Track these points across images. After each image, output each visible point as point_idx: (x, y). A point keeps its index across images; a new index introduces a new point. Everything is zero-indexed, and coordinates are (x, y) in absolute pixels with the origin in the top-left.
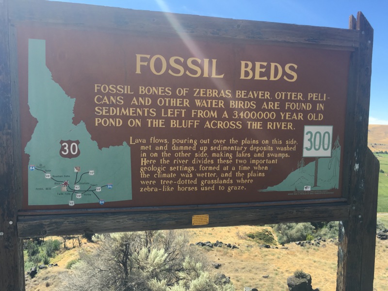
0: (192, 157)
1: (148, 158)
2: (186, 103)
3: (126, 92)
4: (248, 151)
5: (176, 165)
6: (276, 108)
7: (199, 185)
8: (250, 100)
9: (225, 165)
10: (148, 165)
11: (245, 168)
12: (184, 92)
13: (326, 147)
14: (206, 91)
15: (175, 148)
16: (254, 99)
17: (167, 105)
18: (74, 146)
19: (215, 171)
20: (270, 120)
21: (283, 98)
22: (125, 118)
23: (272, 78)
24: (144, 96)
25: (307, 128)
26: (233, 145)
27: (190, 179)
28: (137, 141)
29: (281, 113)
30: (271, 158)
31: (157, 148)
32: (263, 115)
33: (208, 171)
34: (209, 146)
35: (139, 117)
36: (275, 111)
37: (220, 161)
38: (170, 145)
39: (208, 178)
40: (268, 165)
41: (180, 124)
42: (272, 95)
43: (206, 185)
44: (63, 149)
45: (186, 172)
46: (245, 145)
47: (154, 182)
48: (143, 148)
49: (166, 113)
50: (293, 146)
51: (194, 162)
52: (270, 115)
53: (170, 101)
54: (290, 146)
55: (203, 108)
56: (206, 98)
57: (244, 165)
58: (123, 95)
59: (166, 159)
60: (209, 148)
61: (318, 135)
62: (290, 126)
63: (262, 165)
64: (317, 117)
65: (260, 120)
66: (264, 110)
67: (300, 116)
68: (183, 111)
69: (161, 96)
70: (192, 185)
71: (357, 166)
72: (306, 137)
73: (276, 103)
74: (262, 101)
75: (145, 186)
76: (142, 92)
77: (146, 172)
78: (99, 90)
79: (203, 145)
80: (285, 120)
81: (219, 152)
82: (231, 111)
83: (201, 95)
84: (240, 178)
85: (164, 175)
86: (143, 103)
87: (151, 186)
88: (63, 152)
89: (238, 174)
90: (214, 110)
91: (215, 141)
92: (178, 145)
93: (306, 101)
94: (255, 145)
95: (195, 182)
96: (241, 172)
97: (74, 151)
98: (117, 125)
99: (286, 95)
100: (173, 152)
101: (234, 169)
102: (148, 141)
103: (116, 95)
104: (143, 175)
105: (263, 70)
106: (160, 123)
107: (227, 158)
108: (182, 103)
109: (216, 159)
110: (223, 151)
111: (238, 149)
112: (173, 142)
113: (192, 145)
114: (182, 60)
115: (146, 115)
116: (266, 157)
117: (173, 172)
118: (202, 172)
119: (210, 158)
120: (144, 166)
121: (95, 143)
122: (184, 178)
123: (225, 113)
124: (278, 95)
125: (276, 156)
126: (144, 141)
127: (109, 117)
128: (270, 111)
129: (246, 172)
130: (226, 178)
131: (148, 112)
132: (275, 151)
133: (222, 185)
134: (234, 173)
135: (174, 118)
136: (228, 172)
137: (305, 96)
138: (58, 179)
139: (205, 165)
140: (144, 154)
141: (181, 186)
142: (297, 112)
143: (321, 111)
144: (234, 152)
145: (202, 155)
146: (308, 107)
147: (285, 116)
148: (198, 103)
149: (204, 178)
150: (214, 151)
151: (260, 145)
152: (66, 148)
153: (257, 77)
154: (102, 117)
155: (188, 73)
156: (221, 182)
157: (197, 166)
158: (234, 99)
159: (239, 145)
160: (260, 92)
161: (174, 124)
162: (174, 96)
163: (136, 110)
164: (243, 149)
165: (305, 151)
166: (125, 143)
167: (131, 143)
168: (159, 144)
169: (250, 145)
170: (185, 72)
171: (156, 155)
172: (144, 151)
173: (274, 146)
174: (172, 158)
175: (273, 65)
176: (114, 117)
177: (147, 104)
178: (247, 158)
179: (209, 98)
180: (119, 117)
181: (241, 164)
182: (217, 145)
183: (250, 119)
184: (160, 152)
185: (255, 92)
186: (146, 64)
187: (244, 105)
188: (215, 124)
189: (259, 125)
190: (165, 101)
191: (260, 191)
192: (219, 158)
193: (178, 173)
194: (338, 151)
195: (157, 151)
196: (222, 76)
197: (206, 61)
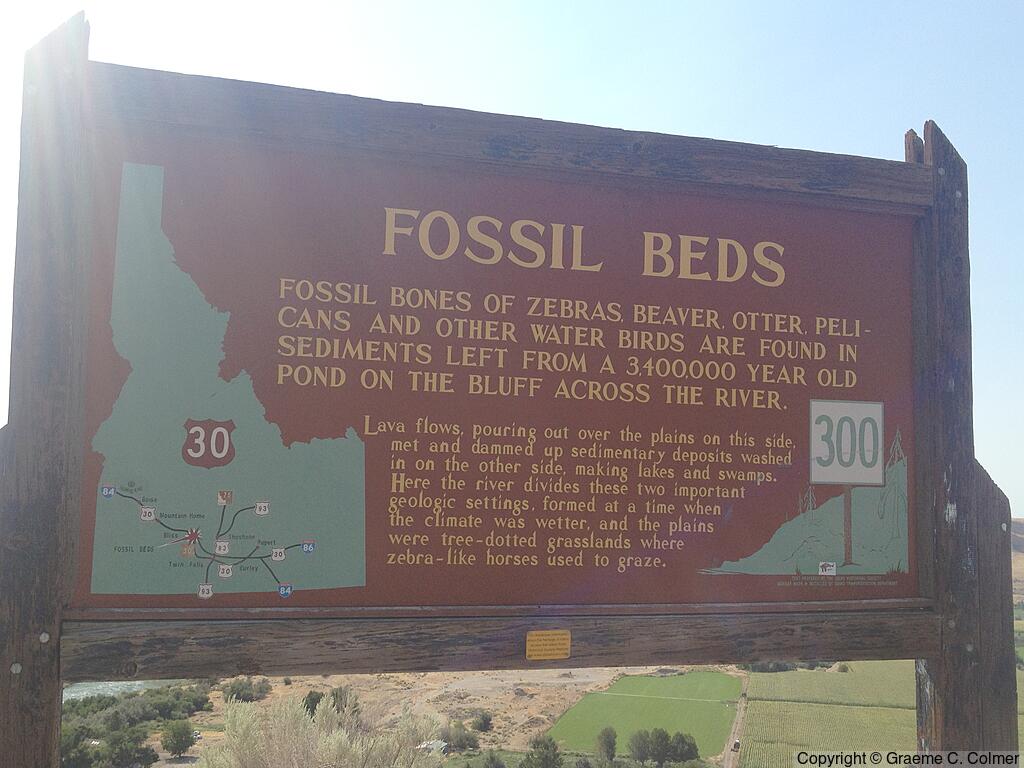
0: (525, 474)
1: (411, 473)
2: (509, 332)
3: (357, 301)
4: (667, 463)
5: (481, 495)
6: (735, 352)
7: (541, 551)
8: (669, 329)
9: (610, 497)
10: (411, 492)
11: (662, 508)
12: (503, 303)
13: (869, 459)
14: (558, 304)
15: (478, 449)
16: (679, 328)
17: (460, 335)
18: (220, 435)
19: (585, 514)
20: (720, 382)
21: (753, 328)
22: (353, 366)
23: (722, 276)
24: (402, 312)
25: (818, 408)
26: (630, 445)
27: (521, 533)
28: (382, 428)
29: (750, 366)
30: (730, 484)
31: (433, 448)
32: (704, 370)
33: (564, 513)
34: (567, 445)
35: (388, 366)
36: (732, 359)
37: (596, 487)
38: (467, 441)
39: (564, 533)
40: (723, 502)
41: (494, 386)
42: (725, 319)
43: (561, 551)
44: (190, 443)
45: (506, 514)
46: (660, 446)
47: (425, 539)
48: (396, 444)
49: (457, 356)
50: (784, 452)
51: (528, 486)
52: (720, 371)
53: (466, 327)
54: (776, 451)
55: (552, 348)
56: (559, 322)
57: (660, 500)
58: (350, 307)
59: (457, 476)
60: (567, 452)
61: (846, 425)
62: (773, 400)
63: (705, 502)
64: (841, 379)
65: (695, 383)
66: (706, 357)
67: (799, 376)
68: (501, 351)
69: (445, 313)
70: (525, 550)
71: (951, 511)
72: (817, 432)
73: (735, 340)
74: (700, 333)
75: (400, 549)
76: (398, 301)
77: (405, 511)
78: (291, 294)
79: (554, 443)
80: (759, 384)
81: (593, 462)
82: (621, 358)
83: (547, 314)
84: (648, 535)
85: (452, 520)
86: (400, 328)
87: (416, 549)
88: (190, 451)
89: (644, 524)
90: (579, 351)
91: (583, 434)
92: (488, 440)
93: (810, 338)
94: (686, 448)
95: (532, 541)
96: (652, 518)
97: (220, 450)
98: (333, 384)
99: (760, 321)
100: (475, 460)
101: (632, 509)
102: (411, 427)
103: (331, 307)
104: (396, 518)
105: (700, 256)
106: (439, 383)
107: (615, 480)
108: (499, 333)
109: (585, 481)
110: (604, 461)
111: (643, 456)
112: (476, 430)
113: (523, 442)
114: (498, 225)
115: (406, 360)
116: (714, 481)
117: (475, 513)
118: (550, 515)
119: (571, 478)
120: (399, 495)
121: (274, 429)
122: (502, 531)
123: (608, 359)
124: (740, 323)
125: (741, 477)
126: (401, 428)
127: (313, 363)
128: (721, 359)
129: (664, 519)
130: (613, 534)
131: (413, 351)
132: (738, 465)
133: (601, 552)
134: (633, 520)
135: (473, 370)
136: (618, 517)
137: (808, 325)
138: (173, 523)
139: (555, 496)
140: (401, 463)
141: (495, 551)
142: (790, 364)
143: (850, 364)
144: (631, 465)
145: (551, 469)
146: (819, 351)
147: (760, 374)
148: (538, 333)
149: (555, 533)
150: (579, 461)
151: (698, 447)
152: (199, 441)
153: (685, 273)
154: (295, 361)
155: (511, 256)
156: (599, 544)
157: (536, 499)
158: (629, 324)
159: (644, 444)
160: (694, 311)
161: (477, 385)
162: (478, 313)
163: (381, 347)
164: (656, 457)
165: (815, 466)
166: (351, 432)
167: (367, 432)
168: (439, 438)
169: (674, 447)
170: (505, 254)
171: (430, 464)
172: (399, 454)
173: (736, 451)
174: (471, 476)
175: (723, 244)
176: (326, 363)
177: (408, 332)
178: (665, 481)
179: (568, 322)
180: (339, 363)
181: (651, 497)
182: (588, 443)
183: (671, 379)
184: (440, 458)
185: (680, 310)
186: (408, 231)
187: (654, 343)
188: (581, 390)
189: (693, 395)
190: (456, 325)
191: (704, 572)
192: (593, 479)
193: (488, 515)
194: (901, 469)
195: (432, 456)
196: (597, 268)
197: (558, 230)
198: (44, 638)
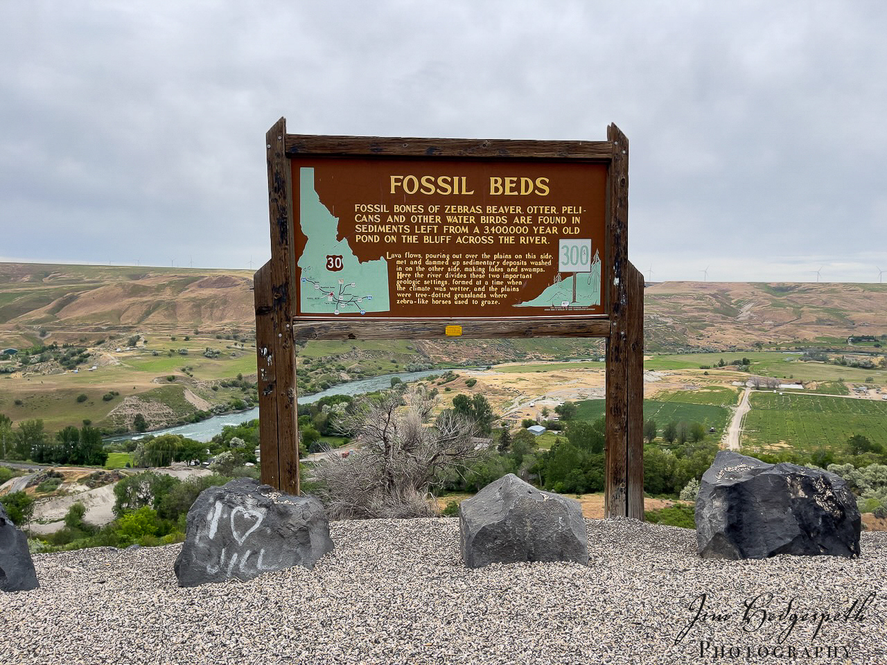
0: (445, 271)
1: (404, 272)
2: (438, 219)
3: (382, 211)
4: (501, 266)
5: (430, 279)
6: (528, 222)
7: (452, 299)
8: (501, 215)
9: (479, 279)
10: (404, 279)
11: (498, 283)
12: (436, 209)
13: (584, 262)
14: (457, 208)
15: (428, 263)
16: (505, 214)
17: (420, 221)
18: (338, 260)
19: (468, 285)
20: (522, 234)
21: (536, 212)
22: (382, 235)
23: (523, 193)
24: (400, 214)
25: (562, 242)
26: (486, 260)
27: (444, 293)
28: (393, 256)
29: (534, 227)
30: (525, 273)
31: (412, 263)
32: (516, 230)
33: (461, 285)
34: (461, 260)
35: (394, 234)
36: (527, 225)
37: (472, 276)
38: (424, 260)
39: (461, 292)
40: (523, 280)
41: (433, 240)
42: (524, 210)
43: (460, 299)
44: (329, 263)
45: (439, 286)
46: (497, 260)
47: (409, 295)
48: (398, 262)
49: (419, 229)
50: (548, 260)
51: (447, 276)
52: (522, 230)
53: (422, 218)
54: (545, 260)
55: (455, 224)
56: (457, 215)
57: (497, 280)
58: (380, 213)
59: (420, 273)
60: (461, 263)
61: (575, 249)
62: (544, 240)
63: (515, 280)
64: (573, 231)
65: (512, 235)
66: (516, 225)
67: (555, 230)
68: (435, 227)
69: (414, 214)
70: (446, 299)
71: (617, 281)
72: (562, 252)
73: (528, 217)
74: (514, 216)
75: (401, 298)
76: (397, 210)
77: (402, 285)
78: (359, 210)
79: (456, 260)
80: (538, 234)
81: (471, 266)
82: (482, 227)
83: (453, 212)
84: (493, 293)
85: (419, 289)
86: (398, 221)
87: (407, 298)
88: (329, 266)
89: (491, 289)
90: (465, 225)
91: (467, 256)
92: (432, 260)
93: (560, 215)
94: (508, 260)
95: (449, 295)
96: (495, 286)
97: (338, 265)
98: (375, 241)
99: (539, 209)
100: (427, 267)
101: (487, 283)
102: (403, 256)
103: (374, 214)
104: (399, 288)
105: (514, 185)
106: (413, 239)
107: (480, 273)
108: (434, 220)
109: (468, 274)
110: (475, 266)
111: (491, 263)
112: (427, 256)
113: (445, 260)
114: (433, 179)
115: (401, 231)
116: (519, 272)
117: (427, 285)
118: (455, 286)
119: (463, 272)
120: (399, 280)
121: (356, 258)
122: (438, 292)
123: (477, 228)
124: (530, 210)
125: (530, 270)
126: (400, 256)
127: (368, 234)
128: (522, 225)
129: (499, 287)
130: (480, 293)
131: (403, 228)
132: (529, 266)
133: (475, 299)
134: (487, 288)
135: (426, 234)
136: (481, 286)
137: (559, 210)
138: (324, 290)
139: (458, 279)
140: (400, 269)
141: (435, 299)
142: (551, 226)
143: (577, 225)
144: (487, 267)
145: (455, 269)
146: (564, 220)
147: (538, 231)
148: (449, 219)
149: (458, 292)
150: (466, 266)
151: (513, 259)
152: (331, 262)
153: (507, 192)
154: (361, 234)
155: (438, 191)
156: (474, 296)
157: (450, 280)
158: (485, 214)
159: (491, 259)
160: (511, 207)
161: (427, 240)
162: (426, 213)
163: (391, 227)
164: (496, 264)
165: (560, 264)
166: (382, 257)
167: (388, 258)
168: (414, 259)
169: (503, 260)
170: (436, 190)
171: (411, 269)
172: (400, 265)
173: (528, 261)
174: (426, 272)
175: (523, 180)
176: (373, 234)
177: (401, 221)
178: (507, 273)
179: (460, 214)
180: (376, 234)
181: (494, 279)
182: (469, 260)
183: (502, 234)
184: (414, 267)
185: (505, 207)
186: (399, 184)
187: (495, 221)
188: (467, 240)
189: (511, 240)
190: (418, 218)
191: (514, 306)
192: (472, 272)
193: (432, 286)
194: (598, 265)
195: (411, 266)
196: (472, 193)
197: (456, 179)
198: (288, 326)
